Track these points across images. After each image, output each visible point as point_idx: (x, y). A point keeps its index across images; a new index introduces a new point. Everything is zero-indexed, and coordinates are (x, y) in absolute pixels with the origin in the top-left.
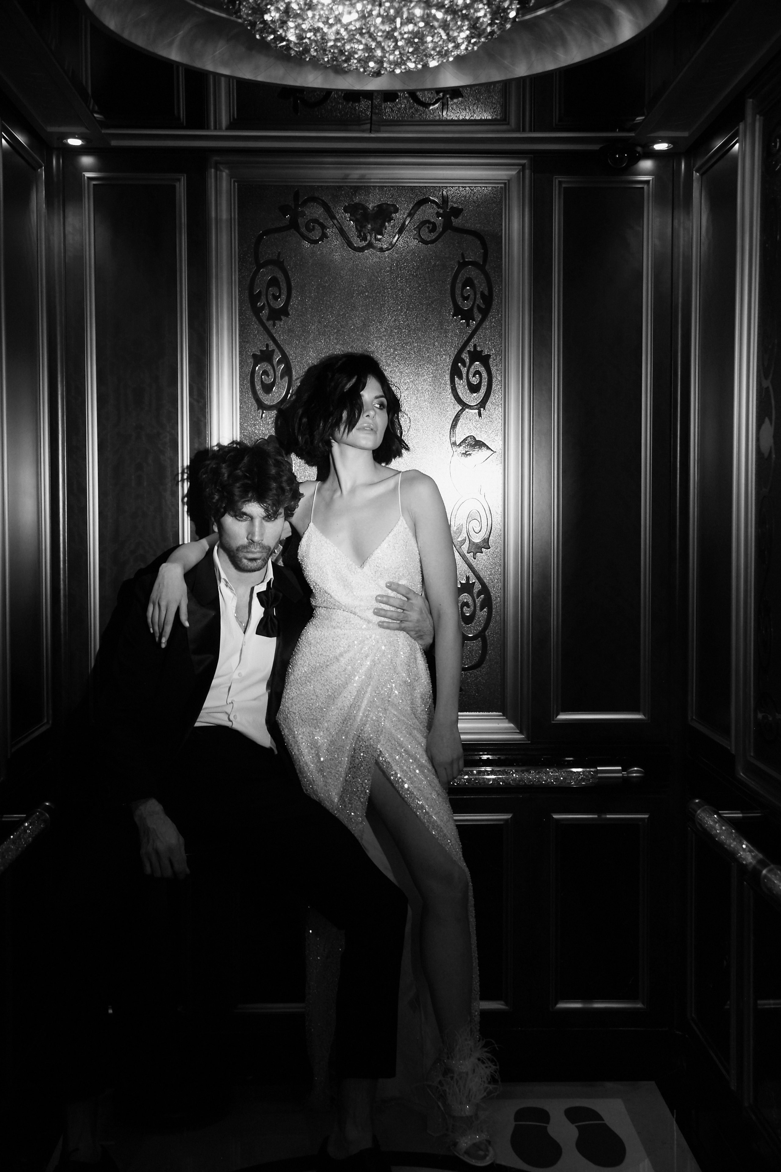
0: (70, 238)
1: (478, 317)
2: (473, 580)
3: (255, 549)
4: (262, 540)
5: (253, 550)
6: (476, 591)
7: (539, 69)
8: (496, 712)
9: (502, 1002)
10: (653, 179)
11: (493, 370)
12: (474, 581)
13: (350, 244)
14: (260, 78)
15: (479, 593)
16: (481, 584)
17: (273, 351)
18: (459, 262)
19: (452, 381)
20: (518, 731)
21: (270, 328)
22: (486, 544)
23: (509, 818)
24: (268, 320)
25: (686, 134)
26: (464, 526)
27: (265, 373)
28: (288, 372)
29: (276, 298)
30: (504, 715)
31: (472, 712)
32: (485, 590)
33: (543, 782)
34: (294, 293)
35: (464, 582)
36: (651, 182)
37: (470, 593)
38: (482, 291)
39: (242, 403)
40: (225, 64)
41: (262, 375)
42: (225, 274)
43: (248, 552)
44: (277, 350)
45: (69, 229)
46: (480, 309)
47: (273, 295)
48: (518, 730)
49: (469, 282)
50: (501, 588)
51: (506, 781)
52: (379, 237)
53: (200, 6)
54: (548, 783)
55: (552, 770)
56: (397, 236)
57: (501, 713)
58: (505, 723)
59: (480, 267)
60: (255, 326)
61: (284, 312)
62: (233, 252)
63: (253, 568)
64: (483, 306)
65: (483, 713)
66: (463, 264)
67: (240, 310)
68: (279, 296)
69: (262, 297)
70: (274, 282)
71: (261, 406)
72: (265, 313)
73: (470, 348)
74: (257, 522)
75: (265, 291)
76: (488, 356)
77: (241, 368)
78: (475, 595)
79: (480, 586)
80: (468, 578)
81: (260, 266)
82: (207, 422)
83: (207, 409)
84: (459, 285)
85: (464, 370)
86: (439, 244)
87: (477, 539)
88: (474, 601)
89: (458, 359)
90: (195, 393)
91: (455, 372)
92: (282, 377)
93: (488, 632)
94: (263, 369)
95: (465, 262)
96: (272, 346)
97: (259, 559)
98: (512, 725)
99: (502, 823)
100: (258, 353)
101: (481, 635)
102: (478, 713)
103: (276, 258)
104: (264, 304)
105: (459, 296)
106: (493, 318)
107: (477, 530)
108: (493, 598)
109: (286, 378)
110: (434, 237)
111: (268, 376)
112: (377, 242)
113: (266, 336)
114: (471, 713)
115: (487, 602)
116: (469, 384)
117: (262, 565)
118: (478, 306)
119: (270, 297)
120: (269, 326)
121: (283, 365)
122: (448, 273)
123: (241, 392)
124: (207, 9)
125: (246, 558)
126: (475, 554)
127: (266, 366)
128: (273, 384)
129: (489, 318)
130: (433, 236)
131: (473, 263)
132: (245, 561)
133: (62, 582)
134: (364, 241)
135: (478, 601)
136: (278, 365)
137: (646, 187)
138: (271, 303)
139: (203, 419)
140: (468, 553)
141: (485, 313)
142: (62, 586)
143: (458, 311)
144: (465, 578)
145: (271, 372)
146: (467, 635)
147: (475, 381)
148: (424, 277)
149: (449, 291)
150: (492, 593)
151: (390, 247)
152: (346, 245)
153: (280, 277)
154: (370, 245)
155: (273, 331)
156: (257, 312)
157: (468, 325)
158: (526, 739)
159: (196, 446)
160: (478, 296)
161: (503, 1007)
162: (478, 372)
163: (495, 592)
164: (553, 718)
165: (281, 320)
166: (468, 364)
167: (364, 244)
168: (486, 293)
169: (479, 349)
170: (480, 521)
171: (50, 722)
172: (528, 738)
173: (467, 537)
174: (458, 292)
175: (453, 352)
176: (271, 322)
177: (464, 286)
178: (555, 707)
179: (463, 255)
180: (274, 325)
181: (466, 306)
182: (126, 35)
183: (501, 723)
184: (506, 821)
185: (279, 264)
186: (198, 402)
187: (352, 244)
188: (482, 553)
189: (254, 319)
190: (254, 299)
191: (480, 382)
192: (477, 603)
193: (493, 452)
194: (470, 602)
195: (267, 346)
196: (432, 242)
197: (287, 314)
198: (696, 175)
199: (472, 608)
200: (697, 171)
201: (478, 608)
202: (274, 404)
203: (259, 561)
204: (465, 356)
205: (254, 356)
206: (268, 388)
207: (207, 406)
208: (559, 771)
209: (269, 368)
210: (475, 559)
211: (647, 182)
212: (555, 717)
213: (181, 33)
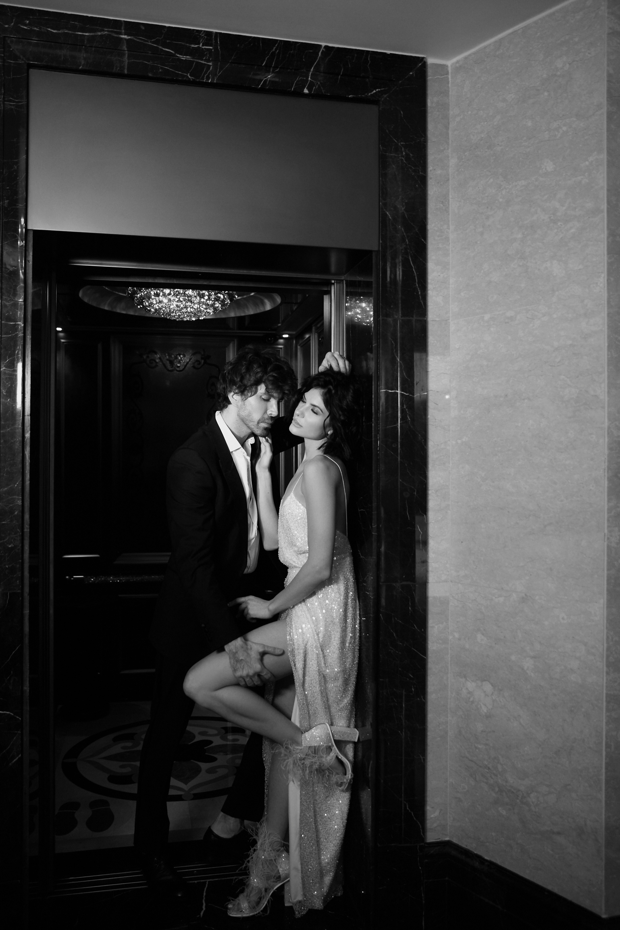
7: (238, 315)
10: (283, 347)
14: (136, 314)
17: (136, 409)
18: (209, 376)
25: (294, 333)
28: (142, 418)
36: (283, 349)
40: (124, 310)
47: (136, 388)
52: (179, 365)
53: (117, 293)
61: (140, 394)
62: (120, 371)
68: (138, 388)
70: (136, 383)
75: (133, 386)
81: (131, 377)
84: (209, 385)
86: (202, 369)
92: (139, 420)
95: (212, 376)
100: (130, 410)
103: (137, 374)
109: (141, 420)
112: (177, 368)
113: (133, 404)
120: (134, 400)
121: (140, 415)
124: (119, 293)
128: (136, 422)
130: (199, 366)
136: (138, 415)
137: (280, 350)
145: (135, 418)
149: (205, 387)
151: (183, 370)
152: (165, 369)
154: (175, 369)
155: (136, 402)
176: (135, 398)
177: (211, 385)
180: (136, 400)
182: (90, 303)
185: (139, 376)
187: (168, 369)
196: (199, 368)
198: (299, 347)
200: (299, 346)
205: (128, 411)
209: (134, 416)
211: (281, 348)
213: (109, 301)
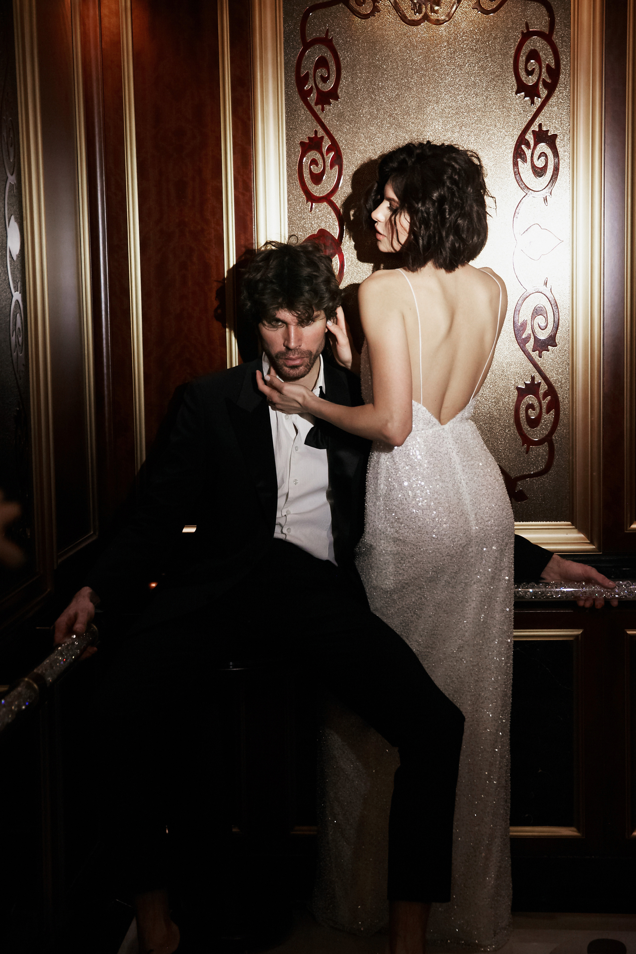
0: (105, 21)
1: (544, 93)
2: (538, 379)
3: (294, 355)
4: (300, 346)
5: (291, 356)
6: (542, 391)
8: (564, 521)
9: (574, 829)
11: (560, 150)
12: (540, 381)
13: (403, 18)
15: (545, 395)
16: (547, 384)
17: (322, 138)
18: (522, 33)
19: (515, 164)
20: (588, 542)
21: (319, 113)
22: (552, 341)
23: (579, 635)
24: (316, 104)
26: (529, 322)
27: (314, 162)
28: (338, 160)
29: (325, 80)
30: (573, 525)
31: (538, 521)
32: (551, 391)
33: (617, 596)
34: (344, 73)
35: (528, 382)
37: (536, 394)
38: (548, 64)
39: (290, 195)
41: (310, 165)
42: (270, 55)
43: (287, 359)
44: (326, 138)
45: (105, 11)
46: (545, 84)
47: (322, 77)
48: (589, 540)
49: (534, 55)
50: (569, 389)
51: (576, 595)
52: (436, 8)
54: (621, 596)
55: (625, 583)
56: (455, 7)
57: (569, 523)
58: (573, 533)
59: (547, 37)
60: (303, 112)
61: (333, 94)
62: (278, 30)
63: (295, 376)
64: (549, 81)
65: (551, 523)
66: (527, 35)
67: (286, 94)
68: (328, 78)
69: (310, 80)
70: (322, 63)
71: (311, 198)
72: (313, 96)
73: (535, 127)
74: (292, 329)
75: (312, 73)
76: (555, 136)
77: (289, 156)
78: (541, 396)
79: (546, 387)
80: (533, 378)
81: (307, 46)
82: (253, 216)
83: (253, 203)
84: (522, 59)
85: (528, 153)
86: (501, 13)
87: (543, 336)
88: (540, 403)
89: (522, 140)
90: (240, 184)
91: (518, 154)
92: (332, 167)
93: (555, 437)
94: (312, 158)
95: (529, 32)
96: (321, 133)
97: (301, 365)
98: (582, 535)
99: (571, 639)
100: (307, 141)
101: (548, 439)
102: (544, 523)
103: (324, 36)
104: (312, 87)
105: (523, 70)
106: (560, 93)
107: (543, 325)
108: (561, 399)
109: (337, 167)
110: (495, 6)
111: (317, 165)
112: (433, 14)
113: (315, 123)
114: (537, 523)
115: (554, 404)
116: (533, 166)
117: (305, 372)
118: (544, 81)
119: (318, 79)
120: (318, 111)
121: (333, 153)
122: (511, 45)
123: (289, 183)
125: (286, 366)
126: (540, 353)
127: (314, 154)
128: (323, 173)
129: (556, 92)
130: (494, 4)
131: (539, 34)
132: (286, 369)
133: (106, 389)
134: (419, 14)
135: (545, 402)
136: (327, 154)
138: (320, 86)
139: (249, 213)
140: (533, 351)
141: (551, 88)
142: (106, 393)
143: (521, 87)
144: (530, 378)
145: (321, 162)
146: (532, 439)
147: (540, 163)
148: (484, 51)
149: (511, 66)
150: (560, 394)
151: (447, 19)
152: (398, 18)
153: (328, 55)
154: (426, 18)
155: (322, 116)
156: (304, 95)
157: (533, 102)
158: (598, 550)
159: (243, 242)
160: (544, 70)
161: (576, 834)
162: (543, 154)
163: (562, 394)
164: (627, 528)
165: (329, 104)
166: (532, 146)
167: (418, 17)
168: (553, 65)
169: (544, 129)
170: (546, 316)
171: (97, 533)
172: (599, 548)
173: (532, 334)
174: (521, 66)
175: (517, 133)
176: (320, 106)
177: (527, 61)
178: (629, 515)
179: (527, 24)
180: (323, 110)
181: (531, 81)
183: (570, 533)
184: (577, 636)
185: (328, 42)
186: (243, 194)
187: (406, 17)
188: (548, 351)
189: (301, 103)
190: (301, 81)
191: (546, 166)
192: (543, 405)
193: (560, 241)
194: (536, 404)
195: (316, 132)
196: (494, 11)
197: (336, 98)
199: (538, 410)
201: (544, 410)
202: (324, 195)
203: (301, 368)
204: (529, 137)
205: (302, 144)
206: (317, 179)
207: (253, 199)
208: (633, 584)
209: (318, 156)
210: (541, 357)
212: (628, 527)
